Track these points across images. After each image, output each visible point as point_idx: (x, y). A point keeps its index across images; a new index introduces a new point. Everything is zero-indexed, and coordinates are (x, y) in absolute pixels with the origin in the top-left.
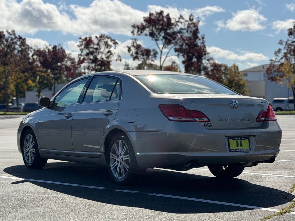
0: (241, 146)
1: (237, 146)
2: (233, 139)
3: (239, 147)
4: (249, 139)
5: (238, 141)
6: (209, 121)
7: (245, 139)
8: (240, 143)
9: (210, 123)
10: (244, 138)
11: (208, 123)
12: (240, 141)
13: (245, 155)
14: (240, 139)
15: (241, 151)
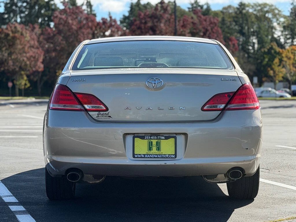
0: (158, 149)
1: (150, 149)
2: (142, 138)
3: (154, 151)
4: (175, 138)
5: (152, 142)
6: (107, 109)
7: (167, 138)
8: (157, 145)
9: (107, 112)
10: (165, 137)
11: (105, 113)
12: (157, 142)
13: (164, 164)
14: (157, 139)
15: (156, 158)
